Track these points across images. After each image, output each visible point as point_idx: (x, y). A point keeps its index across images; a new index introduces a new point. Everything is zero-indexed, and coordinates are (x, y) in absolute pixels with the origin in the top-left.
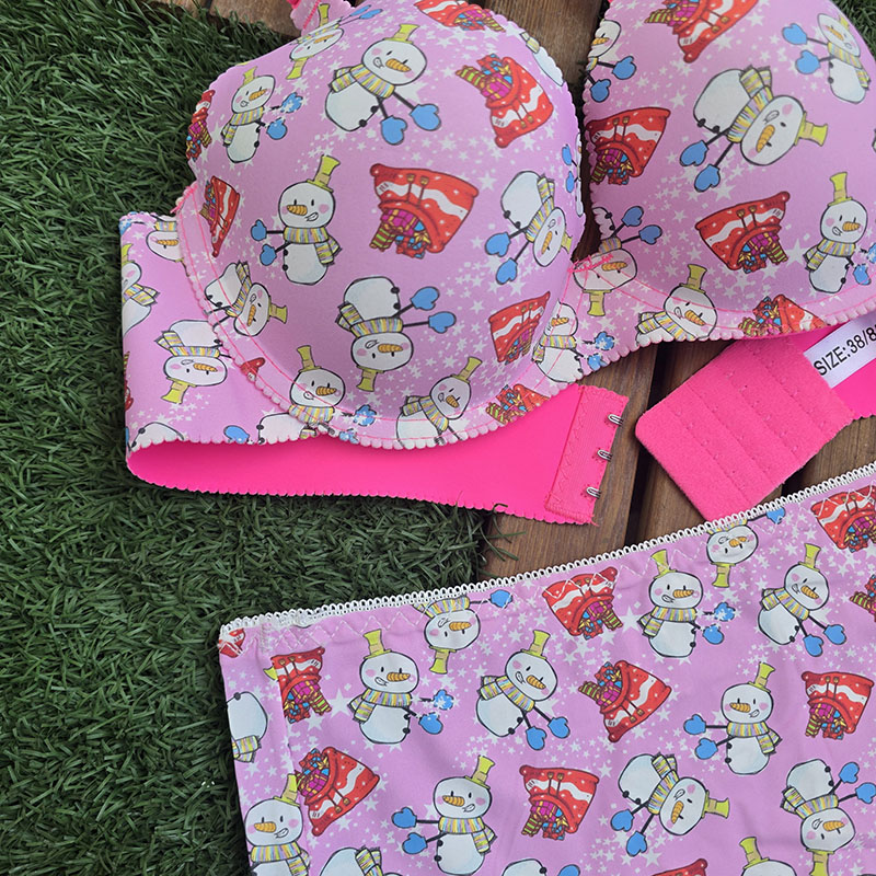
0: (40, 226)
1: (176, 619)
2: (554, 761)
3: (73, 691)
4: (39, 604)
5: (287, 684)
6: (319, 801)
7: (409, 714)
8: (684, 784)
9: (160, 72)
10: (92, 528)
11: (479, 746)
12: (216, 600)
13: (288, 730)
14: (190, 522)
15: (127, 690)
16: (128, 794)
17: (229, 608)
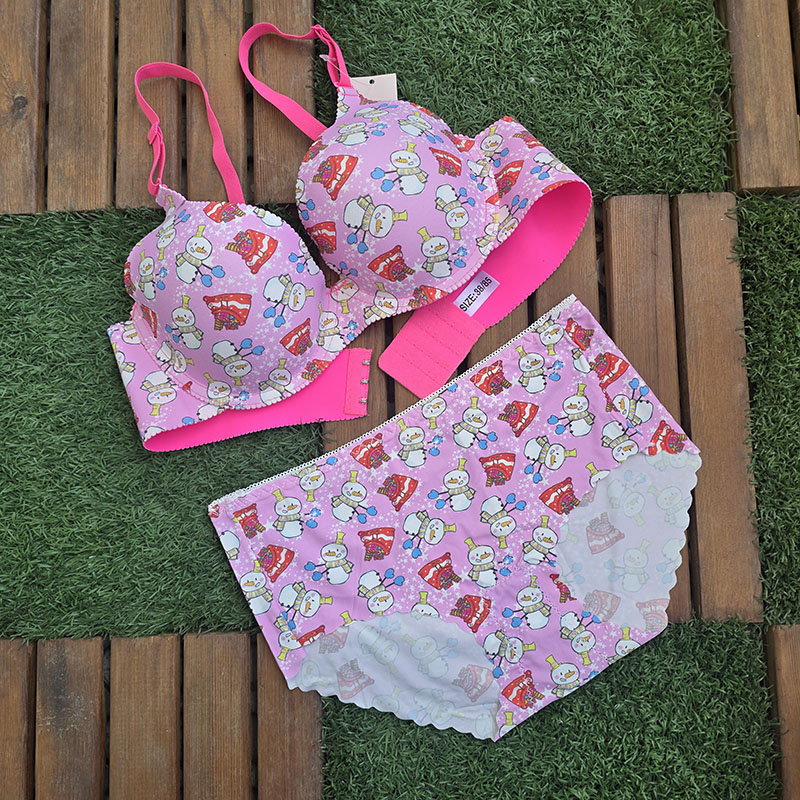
0: (71, 343)
1: (189, 508)
2: (373, 527)
3: (153, 550)
4: (128, 517)
5: (243, 523)
6: (271, 568)
7: (301, 523)
8: (433, 522)
9: (102, 247)
10: (140, 478)
11: (337, 528)
12: (204, 495)
13: (250, 542)
14: (182, 463)
15: (177, 544)
16: (189, 586)
17: (210, 497)
